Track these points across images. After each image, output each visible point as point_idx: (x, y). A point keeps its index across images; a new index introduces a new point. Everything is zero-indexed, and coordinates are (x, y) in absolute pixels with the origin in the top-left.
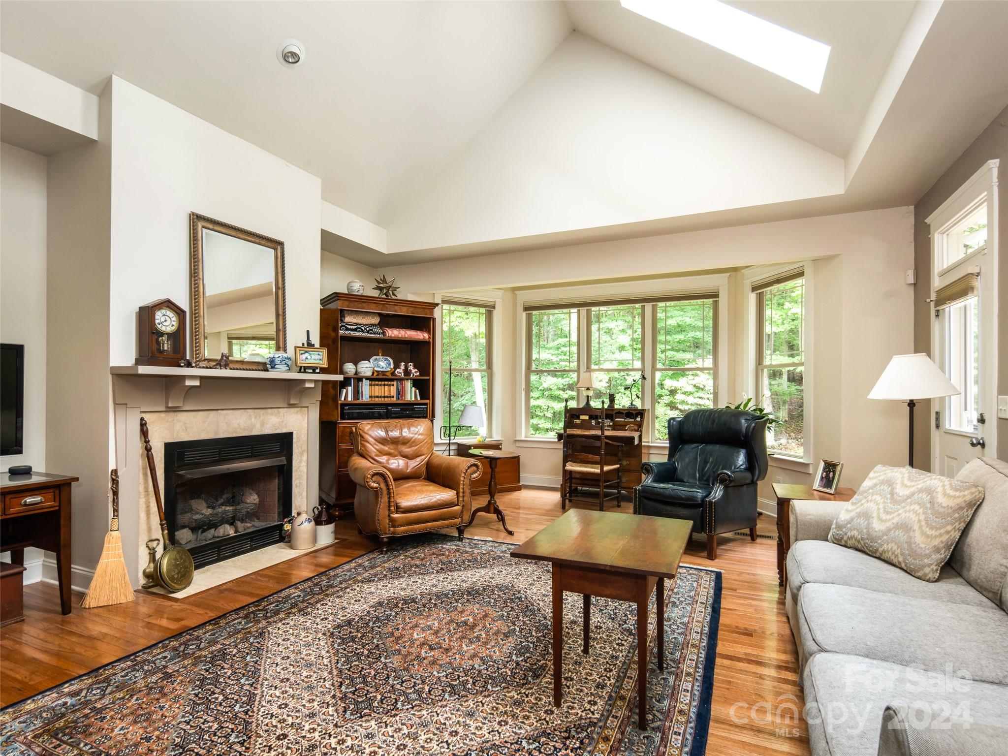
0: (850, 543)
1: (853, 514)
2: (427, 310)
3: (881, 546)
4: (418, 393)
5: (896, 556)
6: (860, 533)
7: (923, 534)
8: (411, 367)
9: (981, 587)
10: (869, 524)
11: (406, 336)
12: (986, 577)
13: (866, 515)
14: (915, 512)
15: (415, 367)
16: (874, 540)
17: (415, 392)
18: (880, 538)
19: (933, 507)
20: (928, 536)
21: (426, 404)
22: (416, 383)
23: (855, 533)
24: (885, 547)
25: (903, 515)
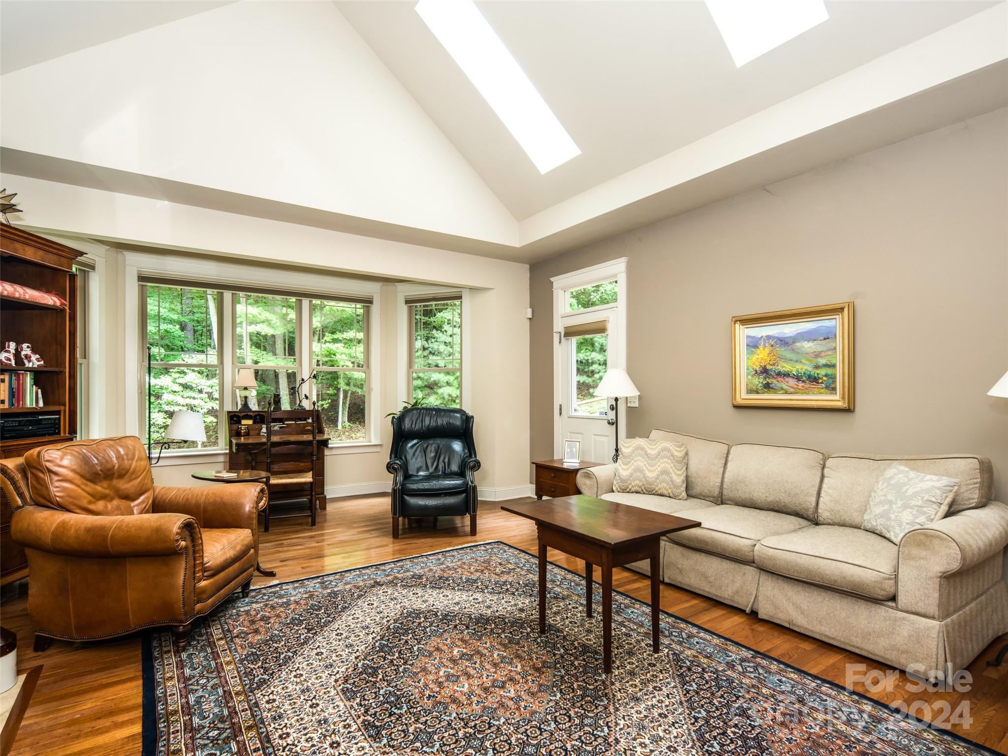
0: (633, 489)
1: (630, 470)
2: (63, 259)
3: (657, 486)
4: (40, 395)
5: (667, 490)
6: (641, 481)
7: (676, 474)
8: (26, 350)
9: (704, 496)
10: (644, 475)
11: (27, 297)
12: (709, 490)
13: (638, 470)
14: (667, 463)
15: (34, 351)
16: (651, 484)
17: (37, 393)
18: (655, 482)
19: (674, 459)
20: (678, 475)
21: (58, 413)
22: (39, 377)
23: (637, 482)
24: (660, 486)
25: (662, 466)
